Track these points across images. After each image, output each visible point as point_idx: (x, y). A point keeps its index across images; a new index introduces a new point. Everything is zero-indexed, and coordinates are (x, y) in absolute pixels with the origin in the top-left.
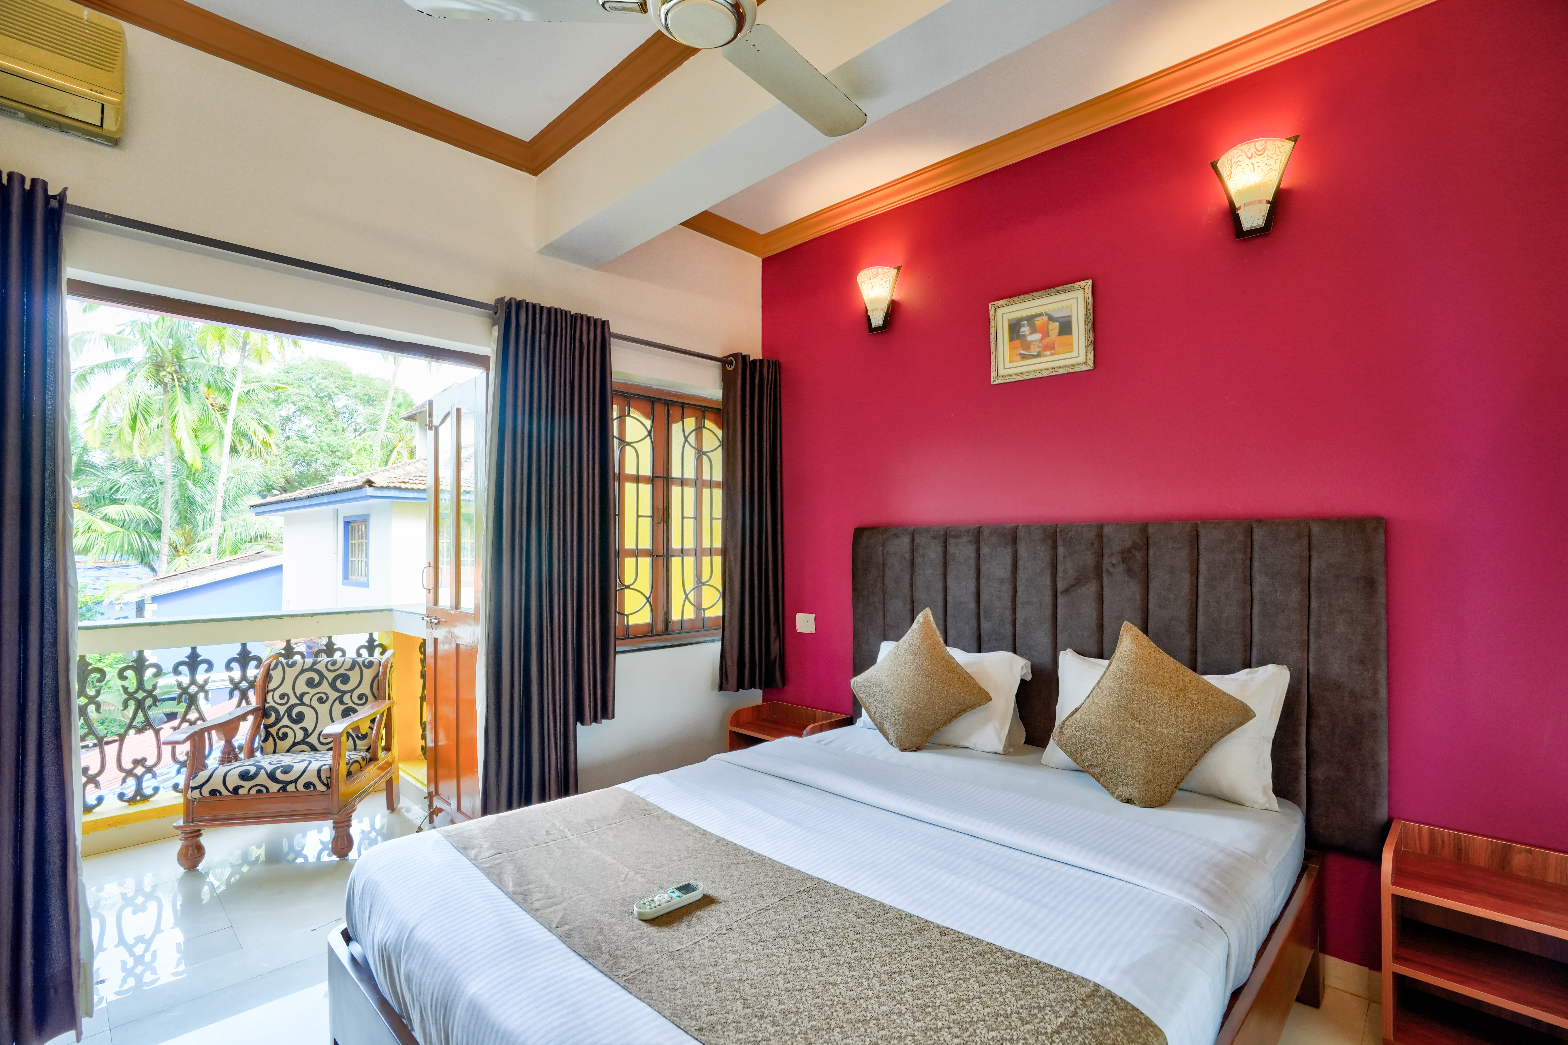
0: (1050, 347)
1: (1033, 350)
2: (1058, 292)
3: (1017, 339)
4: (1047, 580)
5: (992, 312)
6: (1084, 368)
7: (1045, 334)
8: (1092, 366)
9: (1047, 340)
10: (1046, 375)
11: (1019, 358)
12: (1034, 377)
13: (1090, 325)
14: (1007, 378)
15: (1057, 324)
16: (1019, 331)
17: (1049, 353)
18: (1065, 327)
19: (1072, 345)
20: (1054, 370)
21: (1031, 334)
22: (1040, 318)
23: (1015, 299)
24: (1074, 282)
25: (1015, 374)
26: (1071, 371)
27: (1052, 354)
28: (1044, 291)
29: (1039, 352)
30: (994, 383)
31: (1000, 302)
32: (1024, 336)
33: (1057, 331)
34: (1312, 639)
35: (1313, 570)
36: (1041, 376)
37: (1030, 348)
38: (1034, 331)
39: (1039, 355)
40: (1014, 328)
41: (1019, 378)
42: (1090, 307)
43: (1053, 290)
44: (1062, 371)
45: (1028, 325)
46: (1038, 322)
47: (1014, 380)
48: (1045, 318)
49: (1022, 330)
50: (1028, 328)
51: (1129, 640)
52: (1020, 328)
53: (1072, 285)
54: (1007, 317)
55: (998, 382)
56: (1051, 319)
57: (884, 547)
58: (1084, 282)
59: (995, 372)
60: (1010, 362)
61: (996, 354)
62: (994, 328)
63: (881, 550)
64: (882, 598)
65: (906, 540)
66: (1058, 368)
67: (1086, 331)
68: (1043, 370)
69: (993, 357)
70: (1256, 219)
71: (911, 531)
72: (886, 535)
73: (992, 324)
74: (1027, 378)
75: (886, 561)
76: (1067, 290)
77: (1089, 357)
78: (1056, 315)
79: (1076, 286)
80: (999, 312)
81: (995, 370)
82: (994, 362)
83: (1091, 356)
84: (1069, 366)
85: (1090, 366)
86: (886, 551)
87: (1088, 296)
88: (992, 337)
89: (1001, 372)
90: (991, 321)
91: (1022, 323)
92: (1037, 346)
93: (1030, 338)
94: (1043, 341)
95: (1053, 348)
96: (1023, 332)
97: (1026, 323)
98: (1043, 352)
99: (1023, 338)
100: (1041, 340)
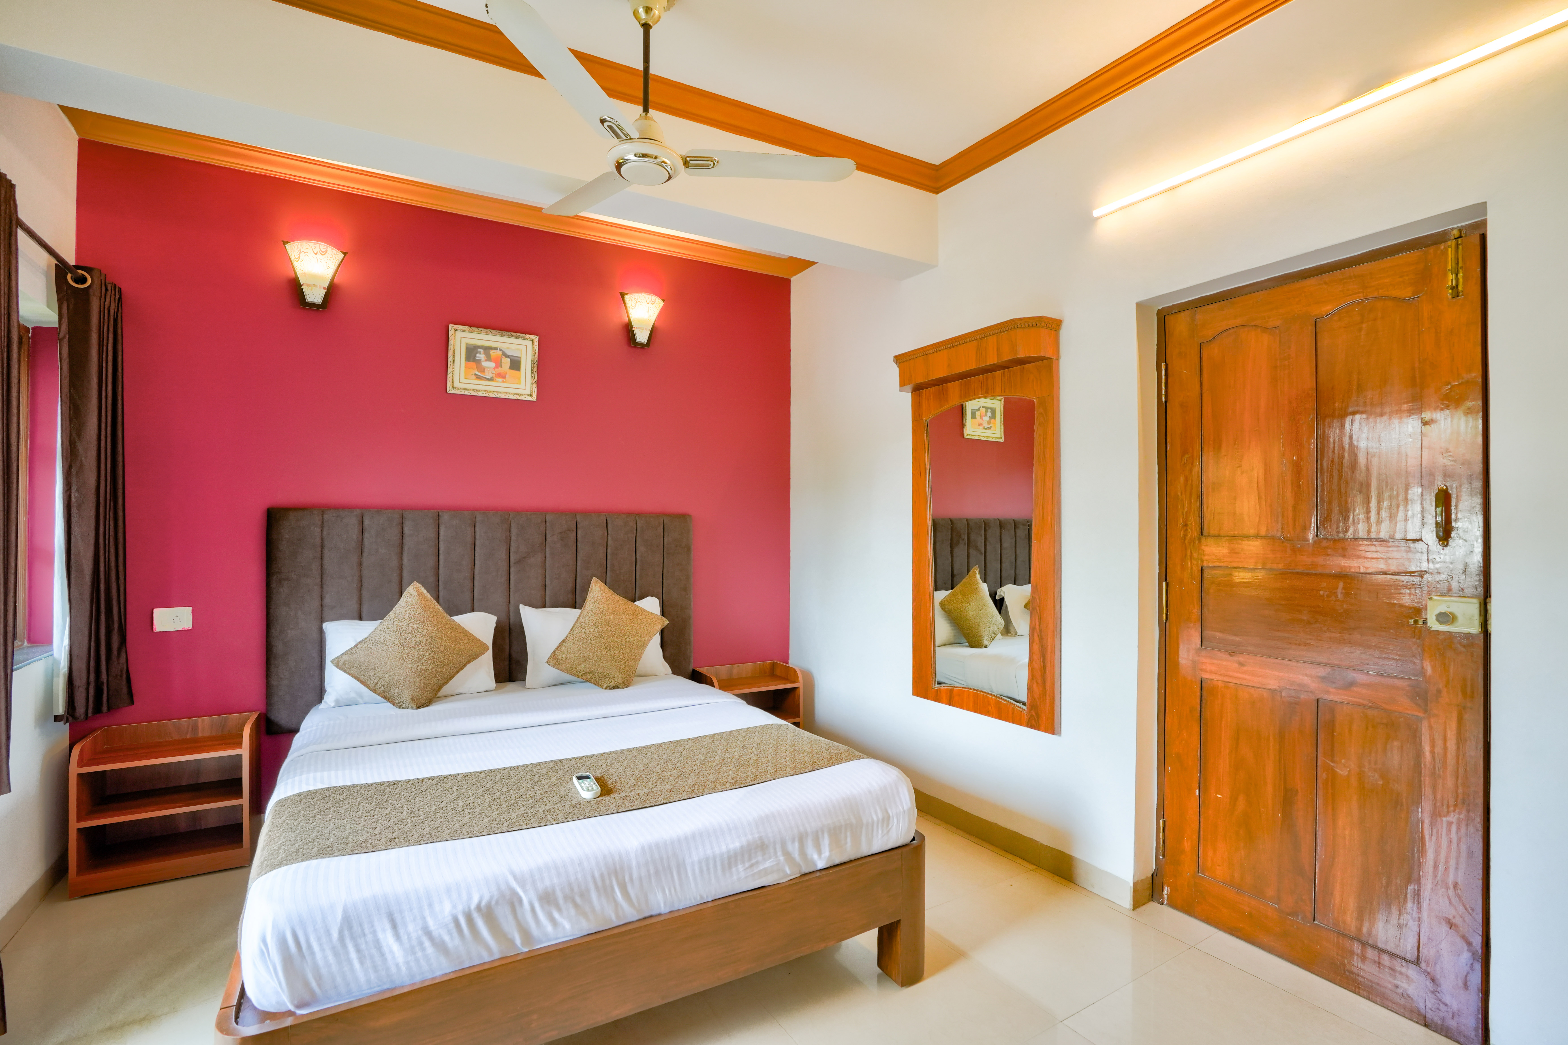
0: (503, 376)
1: (487, 374)
2: (513, 337)
3: (473, 362)
4: (503, 555)
5: (451, 333)
6: (529, 399)
7: (498, 364)
8: (536, 398)
9: (499, 370)
10: (499, 397)
11: (474, 377)
12: (487, 396)
13: (535, 369)
14: (463, 391)
15: (509, 360)
16: (475, 356)
17: (501, 380)
18: (515, 365)
19: (519, 379)
20: (505, 395)
21: (486, 361)
22: (495, 351)
23: (475, 329)
24: (526, 334)
25: (470, 390)
26: (519, 398)
27: (503, 382)
28: (500, 331)
29: (492, 377)
30: (450, 392)
31: (460, 327)
32: (480, 361)
33: (508, 365)
34: (664, 581)
35: (665, 543)
36: (494, 396)
37: (484, 372)
38: (489, 358)
39: (491, 379)
40: (471, 352)
41: (473, 394)
42: (536, 356)
43: (508, 333)
44: (512, 397)
45: (485, 353)
46: (493, 353)
47: (470, 394)
48: (500, 353)
49: (478, 355)
50: (484, 355)
51: (598, 589)
52: (477, 353)
53: (524, 335)
54: (464, 341)
55: (453, 392)
56: (505, 355)
57: (322, 527)
58: (533, 336)
59: (451, 384)
60: (465, 378)
61: (453, 368)
62: (452, 346)
63: (318, 530)
64: (319, 580)
65: (352, 520)
66: (509, 393)
67: (532, 372)
68: (496, 392)
69: (450, 370)
70: (642, 337)
71: (358, 512)
72: (326, 516)
73: (451, 342)
74: (481, 395)
75: (326, 543)
76: (519, 338)
77: (533, 392)
78: (508, 353)
79: (527, 337)
80: (459, 335)
81: (451, 381)
82: (451, 375)
83: (535, 391)
84: (518, 394)
85: (534, 398)
86: (325, 533)
87: (535, 347)
88: (450, 353)
89: (457, 384)
90: (450, 339)
91: (479, 350)
92: (490, 372)
93: (485, 364)
94: (496, 370)
95: (504, 377)
96: (479, 357)
97: (482, 350)
98: (495, 378)
99: (478, 362)
100: (494, 368)
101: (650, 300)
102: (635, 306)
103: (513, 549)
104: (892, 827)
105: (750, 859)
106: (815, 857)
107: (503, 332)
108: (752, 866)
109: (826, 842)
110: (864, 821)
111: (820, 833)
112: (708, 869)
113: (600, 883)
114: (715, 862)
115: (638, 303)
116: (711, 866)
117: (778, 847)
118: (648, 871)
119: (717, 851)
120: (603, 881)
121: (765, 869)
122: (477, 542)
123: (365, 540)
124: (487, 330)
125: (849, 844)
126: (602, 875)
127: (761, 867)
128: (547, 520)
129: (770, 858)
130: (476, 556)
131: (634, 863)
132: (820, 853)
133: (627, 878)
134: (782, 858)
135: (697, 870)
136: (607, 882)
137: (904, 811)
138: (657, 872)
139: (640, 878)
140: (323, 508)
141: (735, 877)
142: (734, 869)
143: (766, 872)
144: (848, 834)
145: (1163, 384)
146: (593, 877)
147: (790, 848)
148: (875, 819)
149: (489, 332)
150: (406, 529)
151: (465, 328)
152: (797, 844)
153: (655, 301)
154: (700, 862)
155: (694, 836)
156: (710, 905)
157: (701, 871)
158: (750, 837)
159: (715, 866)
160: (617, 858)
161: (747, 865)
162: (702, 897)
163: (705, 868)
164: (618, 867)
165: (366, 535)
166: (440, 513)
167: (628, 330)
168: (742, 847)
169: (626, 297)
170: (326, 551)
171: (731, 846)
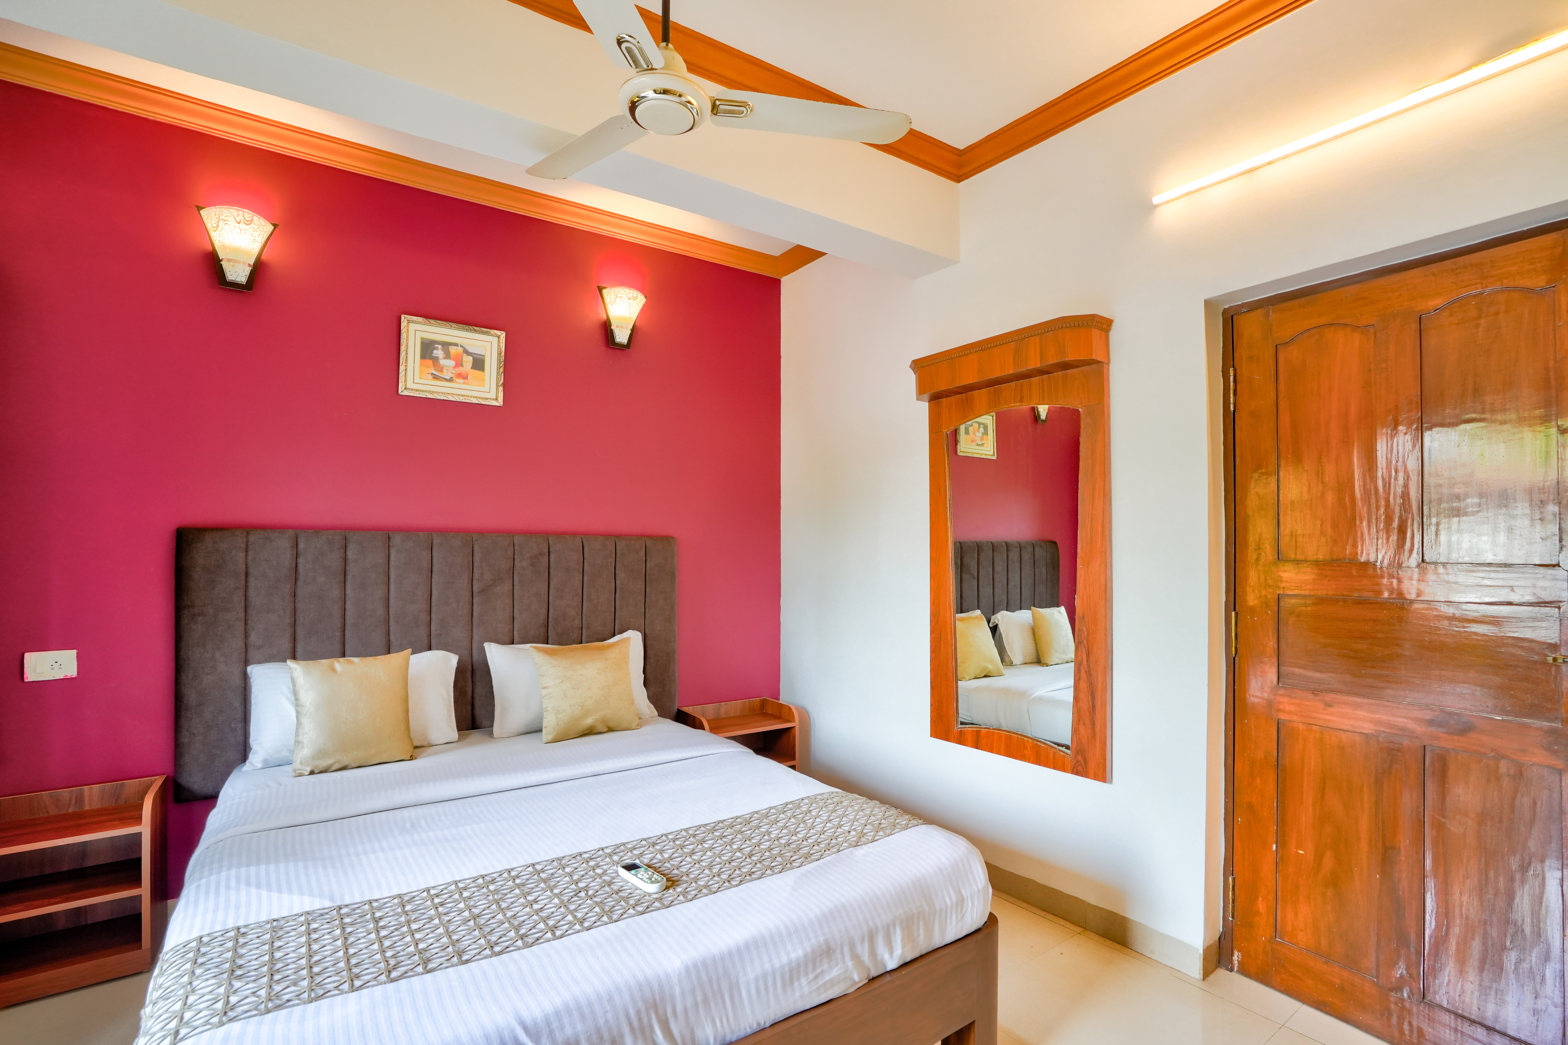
0: (463, 377)
1: (445, 374)
2: (474, 331)
3: (429, 359)
4: (464, 583)
5: (403, 324)
6: (495, 403)
7: (459, 364)
8: (502, 403)
9: (460, 370)
10: (459, 400)
11: (430, 377)
12: (447, 399)
13: (502, 370)
14: (418, 393)
15: (471, 358)
16: (432, 352)
17: (461, 381)
18: (479, 364)
19: (483, 380)
20: (467, 398)
21: (444, 358)
22: (455, 348)
23: (432, 321)
24: (491, 328)
25: (426, 391)
26: (483, 402)
27: (464, 383)
28: (462, 325)
29: (452, 377)
30: (402, 394)
31: (415, 318)
32: (437, 358)
33: (470, 364)
34: (647, 611)
35: (647, 568)
36: (454, 400)
37: (442, 371)
38: (448, 356)
39: (450, 380)
40: (427, 348)
41: (429, 396)
42: (503, 354)
43: (470, 327)
44: (475, 401)
45: (443, 350)
46: (453, 350)
47: (426, 397)
48: (460, 350)
49: (435, 352)
50: (442, 352)
52: (434, 349)
53: (489, 330)
54: (420, 335)
55: (406, 393)
56: (466, 352)
57: (247, 551)
58: (499, 331)
59: (403, 383)
60: (420, 378)
61: (406, 366)
62: (405, 341)
63: (242, 554)
64: (243, 615)
65: (283, 542)
66: (471, 397)
67: (498, 373)
68: (456, 395)
69: (402, 368)
70: (622, 336)
71: (291, 533)
72: (251, 539)
73: (404, 335)
74: (439, 398)
75: (251, 570)
76: (483, 333)
77: (499, 396)
78: (470, 350)
79: (492, 332)
80: (413, 327)
81: (403, 381)
82: (403, 373)
83: (501, 395)
84: (481, 398)
85: (500, 403)
86: (250, 558)
87: (502, 345)
88: (403, 348)
89: (410, 385)
90: (402, 332)
91: (436, 346)
92: (449, 372)
93: (443, 362)
94: (456, 369)
95: (465, 377)
96: (436, 354)
97: (440, 346)
98: (455, 379)
99: (435, 360)
100: (454, 368)
101: (631, 295)
102: (615, 301)
103: (476, 576)
104: (966, 911)
105: (814, 969)
106: (886, 956)
107: (465, 326)
108: (816, 977)
109: (898, 937)
110: (938, 908)
111: (891, 928)
112: (766, 988)
113: (636, 1024)
114: (774, 978)
115: (618, 299)
116: (770, 983)
117: (846, 950)
118: (695, 999)
119: (777, 963)
120: (640, 1020)
121: (831, 980)
122: (434, 569)
123: (300, 566)
124: (445, 323)
125: (922, 937)
126: (638, 1013)
127: (827, 978)
128: (515, 542)
129: (837, 965)
130: (433, 584)
131: (677, 991)
132: (891, 951)
133: (669, 1013)
134: (850, 964)
135: (753, 992)
136: (645, 1020)
137: (979, 891)
138: (706, 1000)
139: (686, 1010)
140: (248, 528)
141: (797, 994)
142: (796, 984)
143: (832, 983)
144: (921, 924)
145: (1232, 392)
146: (628, 1016)
147: (859, 950)
148: (949, 903)
149: (448, 325)
150: (349, 553)
151: (420, 319)
152: (866, 944)
153: (637, 297)
154: (757, 980)
155: (747, 946)
156: (768, 1033)
157: (758, 991)
158: (814, 941)
159: (775, 983)
160: (656, 987)
161: (811, 976)
162: (758, 1024)
163: (762, 987)
164: (658, 999)
165: (301, 560)
166: (390, 535)
167: (606, 328)
168: (806, 956)
169: (604, 291)
170: (251, 580)
171: (793, 956)
